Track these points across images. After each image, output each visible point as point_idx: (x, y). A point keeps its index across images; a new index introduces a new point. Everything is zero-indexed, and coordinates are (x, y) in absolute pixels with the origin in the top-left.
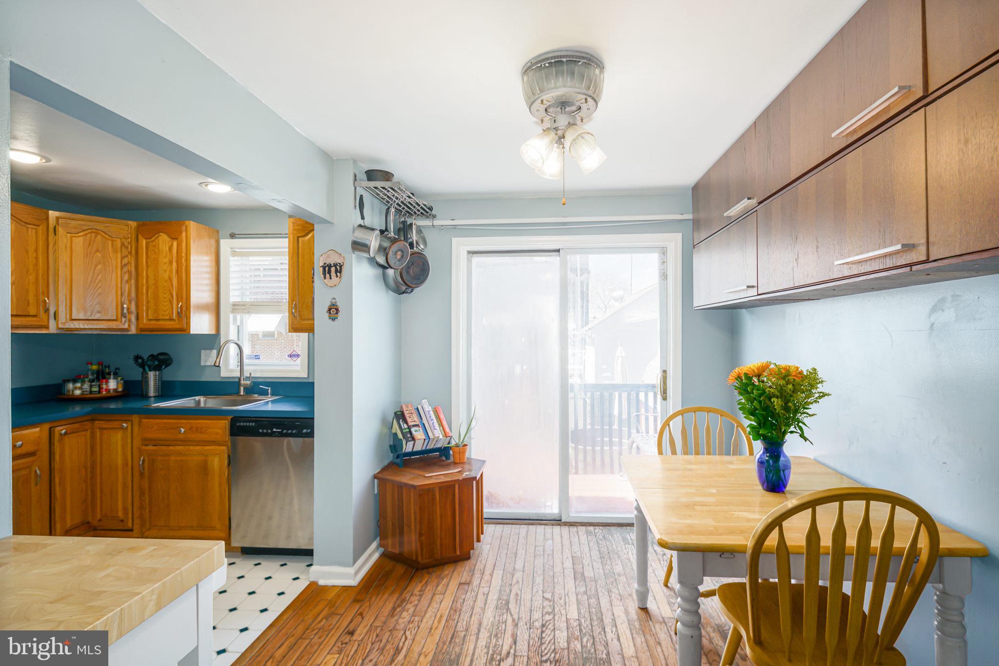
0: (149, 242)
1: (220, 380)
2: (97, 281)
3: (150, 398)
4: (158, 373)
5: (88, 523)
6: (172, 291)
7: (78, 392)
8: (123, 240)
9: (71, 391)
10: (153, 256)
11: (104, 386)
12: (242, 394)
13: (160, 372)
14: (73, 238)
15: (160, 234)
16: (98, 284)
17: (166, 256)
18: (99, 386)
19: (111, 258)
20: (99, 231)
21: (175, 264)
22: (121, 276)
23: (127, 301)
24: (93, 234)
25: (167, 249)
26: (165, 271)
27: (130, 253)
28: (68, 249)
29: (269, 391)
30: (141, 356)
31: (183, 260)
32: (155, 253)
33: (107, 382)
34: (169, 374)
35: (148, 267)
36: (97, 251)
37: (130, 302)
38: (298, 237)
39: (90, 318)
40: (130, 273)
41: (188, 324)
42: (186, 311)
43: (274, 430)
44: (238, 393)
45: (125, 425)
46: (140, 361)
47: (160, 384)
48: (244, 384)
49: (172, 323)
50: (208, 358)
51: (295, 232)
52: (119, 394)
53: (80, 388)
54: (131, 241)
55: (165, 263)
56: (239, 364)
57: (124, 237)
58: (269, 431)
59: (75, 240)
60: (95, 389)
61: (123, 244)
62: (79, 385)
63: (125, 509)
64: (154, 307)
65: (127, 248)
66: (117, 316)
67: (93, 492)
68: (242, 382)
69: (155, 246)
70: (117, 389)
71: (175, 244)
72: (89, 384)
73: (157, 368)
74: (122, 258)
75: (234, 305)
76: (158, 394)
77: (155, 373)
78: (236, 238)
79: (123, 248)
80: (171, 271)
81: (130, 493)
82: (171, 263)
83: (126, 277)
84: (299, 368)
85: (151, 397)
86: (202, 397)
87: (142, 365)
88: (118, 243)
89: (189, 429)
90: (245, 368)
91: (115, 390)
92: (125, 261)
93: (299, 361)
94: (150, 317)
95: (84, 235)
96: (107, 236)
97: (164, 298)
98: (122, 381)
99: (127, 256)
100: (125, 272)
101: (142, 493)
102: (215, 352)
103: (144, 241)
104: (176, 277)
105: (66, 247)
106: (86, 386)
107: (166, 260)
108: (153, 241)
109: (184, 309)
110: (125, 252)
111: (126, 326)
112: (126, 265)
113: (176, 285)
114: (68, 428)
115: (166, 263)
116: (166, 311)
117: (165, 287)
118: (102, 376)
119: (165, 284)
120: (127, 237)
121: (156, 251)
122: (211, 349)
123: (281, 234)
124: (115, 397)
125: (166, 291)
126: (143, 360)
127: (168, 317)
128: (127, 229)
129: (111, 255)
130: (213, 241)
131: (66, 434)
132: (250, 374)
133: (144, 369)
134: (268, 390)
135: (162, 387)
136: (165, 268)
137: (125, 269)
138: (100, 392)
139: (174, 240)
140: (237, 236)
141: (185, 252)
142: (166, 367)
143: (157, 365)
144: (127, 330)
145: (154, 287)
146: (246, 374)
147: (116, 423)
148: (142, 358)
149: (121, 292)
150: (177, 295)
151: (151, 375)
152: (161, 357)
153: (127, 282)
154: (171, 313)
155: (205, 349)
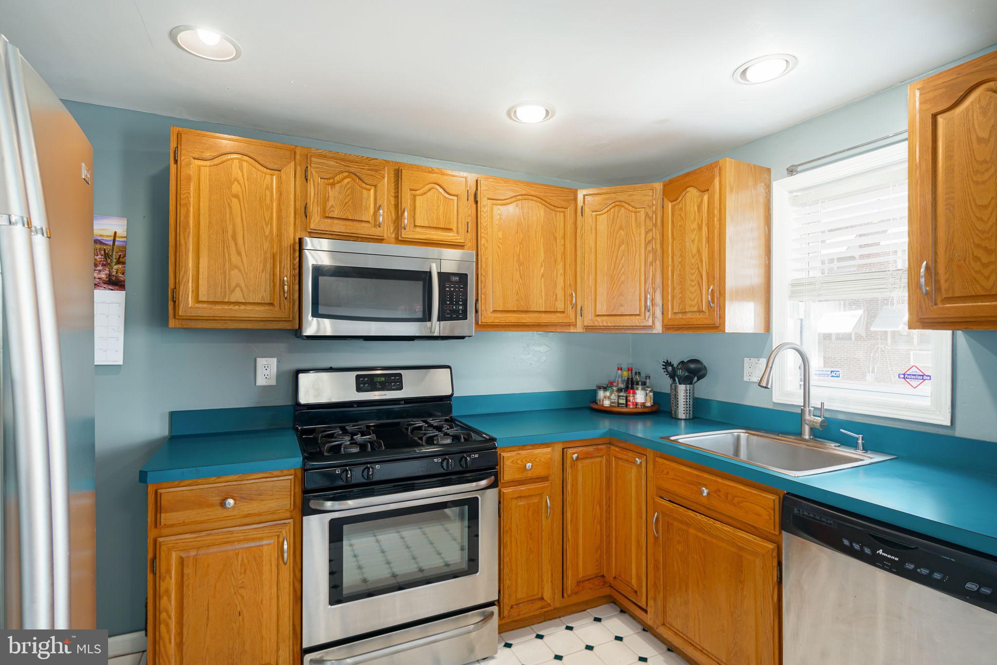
0: (675, 205)
1: (771, 407)
2: (620, 266)
3: (679, 422)
4: (690, 387)
5: (603, 576)
6: (701, 270)
7: (607, 403)
8: (648, 210)
9: (602, 401)
10: (679, 224)
11: (631, 399)
12: (807, 437)
13: (691, 386)
14: (598, 216)
15: (688, 189)
16: (621, 269)
17: (695, 219)
18: (626, 397)
19: (634, 235)
20: (623, 203)
21: (705, 229)
22: (645, 258)
23: (651, 290)
24: (617, 208)
25: (696, 209)
26: (693, 241)
27: (655, 225)
28: (594, 231)
29: (860, 441)
30: (671, 362)
31: (716, 219)
32: (682, 218)
33: (634, 393)
34: (705, 389)
35: (673, 239)
36: (621, 228)
37: (654, 290)
38: (934, 117)
39: (613, 314)
40: (654, 251)
41: (722, 317)
42: (719, 299)
43: (880, 552)
44: (800, 434)
45: (638, 461)
46: (670, 369)
47: (691, 403)
48: (810, 421)
49: (701, 315)
50: (753, 370)
51: (928, 106)
52: (646, 410)
53: (609, 398)
54: (656, 209)
55: (693, 231)
56: (802, 383)
57: (649, 206)
58: (867, 551)
59: (600, 218)
60: (623, 401)
61: (647, 215)
62: (608, 394)
63: (639, 578)
64: (680, 295)
65: (651, 219)
66: (640, 310)
67: (609, 536)
68: (807, 417)
69: (681, 209)
70: (644, 403)
71: (706, 198)
72: (617, 394)
73: (687, 380)
74: (647, 233)
75: (793, 285)
76: (689, 416)
77: (686, 387)
78: (798, 172)
79: (648, 220)
80: (700, 240)
81: (644, 558)
82: (700, 227)
83: (650, 259)
84: (927, 403)
85: (681, 419)
86: (744, 431)
87: (672, 376)
88: (642, 214)
89: (715, 492)
90: (813, 391)
91: (643, 405)
92: (650, 236)
93: (926, 388)
94: (676, 310)
95: (608, 211)
96: (631, 208)
97: (692, 281)
98: (651, 394)
99: (651, 230)
100: (650, 251)
101: (656, 568)
102: (763, 361)
103: (670, 204)
104: (707, 248)
105: (591, 229)
106: (614, 397)
107: (695, 226)
108: (680, 202)
109: (716, 294)
110: (650, 224)
111: (650, 323)
112: (649, 242)
113: (707, 260)
114: (581, 451)
115: (694, 229)
116: (694, 299)
117: (692, 265)
118: (630, 385)
119: (693, 261)
120: (651, 205)
121: (683, 215)
122: (758, 357)
123: (888, 137)
124: (643, 414)
125: (694, 271)
126: (673, 368)
127: (696, 309)
128: (651, 194)
129: (635, 231)
130: (761, 189)
131: (577, 458)
132: (822, 404)
133: (674, 380)
134: (858, 439)
135: (693, 405)
136: (693, 237)
137: (649, 248)
138: (627, 405)
139: (704, 193)
140: (800, 168)
141: (718, 207)
142: (698, 379)
143: (687, 375)
144: (650, 327)
145: (680, 266)
146: (815, 402)
147: (631, 454)
148: (672, 366)
149: (645, 278)
150: (708, 274)
151: (682, 388)
152: (692, 366)
153: (651, 263)
154: (700, 302)
155: (750, 357)
